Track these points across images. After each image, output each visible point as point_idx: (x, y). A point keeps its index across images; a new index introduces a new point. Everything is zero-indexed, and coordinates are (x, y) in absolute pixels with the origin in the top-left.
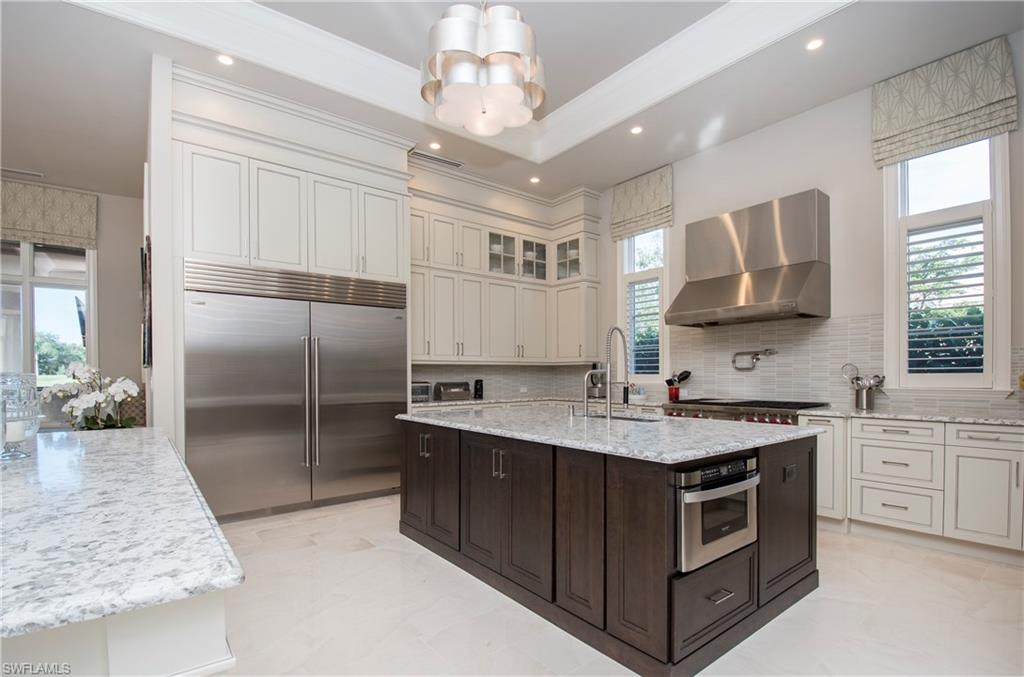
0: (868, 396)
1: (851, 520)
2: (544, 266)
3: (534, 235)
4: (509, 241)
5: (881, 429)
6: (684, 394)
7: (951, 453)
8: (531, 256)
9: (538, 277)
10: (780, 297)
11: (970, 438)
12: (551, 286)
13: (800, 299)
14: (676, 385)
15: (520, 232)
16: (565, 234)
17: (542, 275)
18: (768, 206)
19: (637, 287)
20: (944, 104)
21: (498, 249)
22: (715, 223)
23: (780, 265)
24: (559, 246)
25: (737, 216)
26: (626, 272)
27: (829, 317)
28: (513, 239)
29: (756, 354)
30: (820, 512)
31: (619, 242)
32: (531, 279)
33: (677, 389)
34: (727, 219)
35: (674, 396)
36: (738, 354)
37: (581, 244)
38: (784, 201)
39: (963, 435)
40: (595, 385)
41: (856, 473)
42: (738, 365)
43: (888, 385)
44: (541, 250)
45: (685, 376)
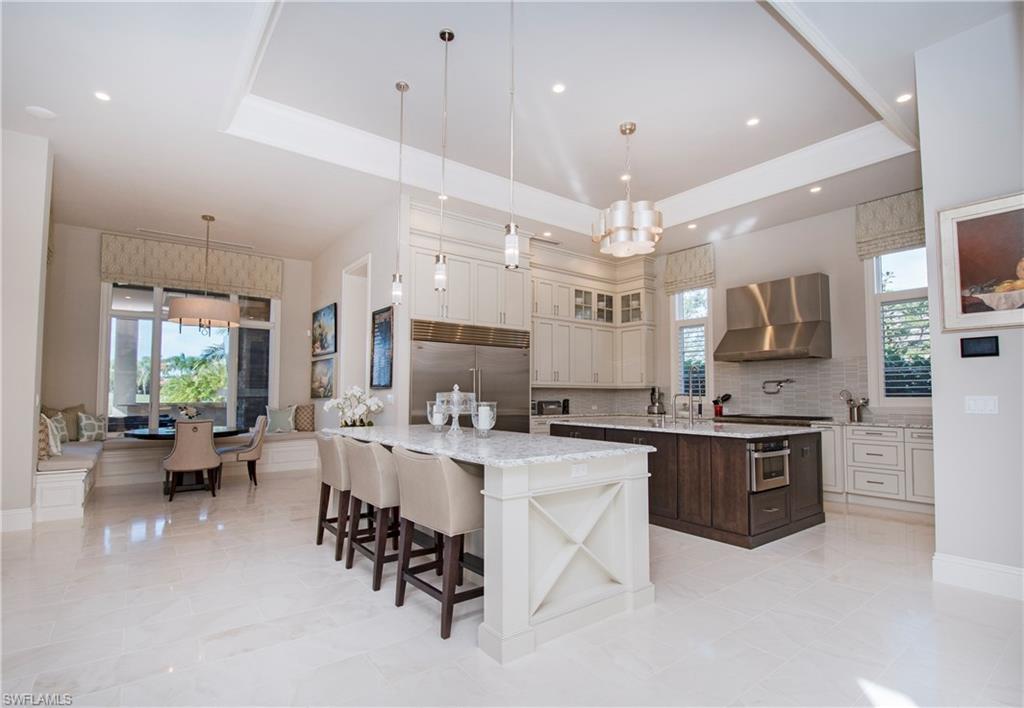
0: (858, 411)
1: (847, 493)
2: (611, 312)
3: (604, 289)
4: (588, 294)
5: (864, 433)
6: (726, 411)
7: (909, 447)
8: (603, 305)
9: (607, 321)
10: (797, 345)
11: (919, 437)
12: (616, 328)
13: (810, 347)
14: (721, 404)
15: (596, 288)
16: (629, 288)
17: (610, 318)
18: (787, 281)
19: (685, 331)
20: (901, 223)
21: (580, 301)
22: (745, 290)
23: (795, 321)
24: (623, 298)
25: (761, 286)
26: (677, 319)
27: (830, 357)
28: (590, 293)
29: (780, 382)
30: (825, 488)
31: (672, 297)
32: (602, 322)
33: (721, 408)
34: (754, 288)
35: (719, 412)
36: (767, 382)
37: (642, 297)
38: (799, 279)
39: (915, 435)
40: (653, 404)
41: (851, 463)
42: (767, 390)
43: (872, 405)
44: (610, 300)
45: (726, 398)
